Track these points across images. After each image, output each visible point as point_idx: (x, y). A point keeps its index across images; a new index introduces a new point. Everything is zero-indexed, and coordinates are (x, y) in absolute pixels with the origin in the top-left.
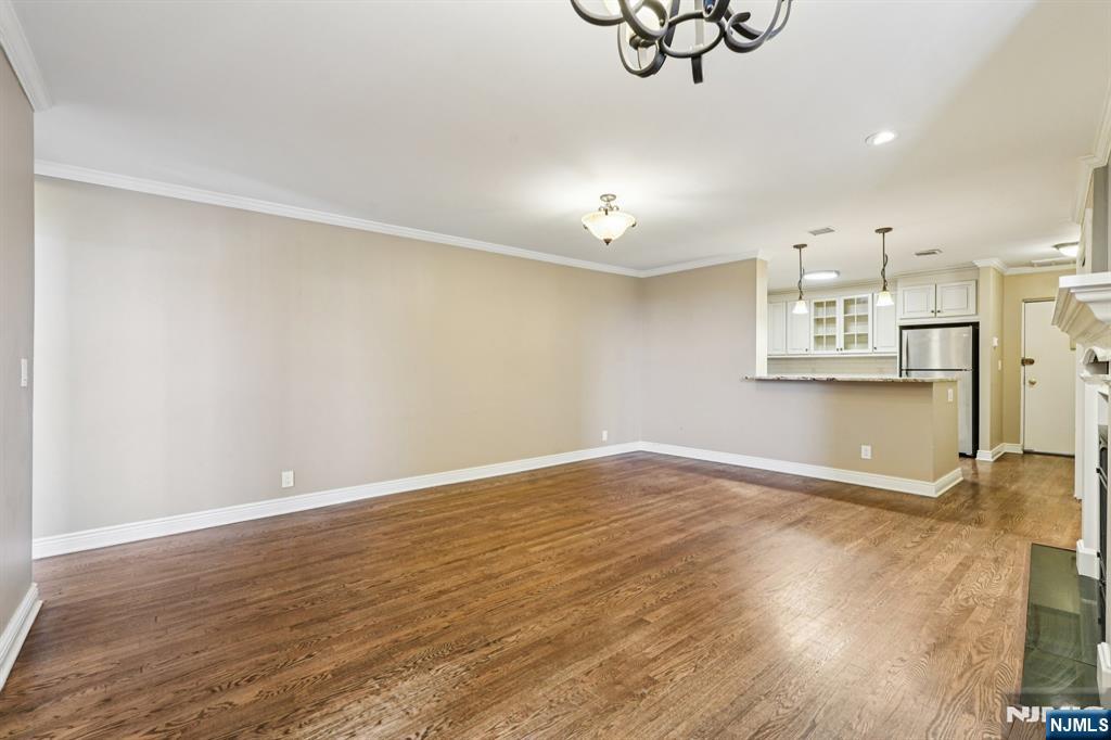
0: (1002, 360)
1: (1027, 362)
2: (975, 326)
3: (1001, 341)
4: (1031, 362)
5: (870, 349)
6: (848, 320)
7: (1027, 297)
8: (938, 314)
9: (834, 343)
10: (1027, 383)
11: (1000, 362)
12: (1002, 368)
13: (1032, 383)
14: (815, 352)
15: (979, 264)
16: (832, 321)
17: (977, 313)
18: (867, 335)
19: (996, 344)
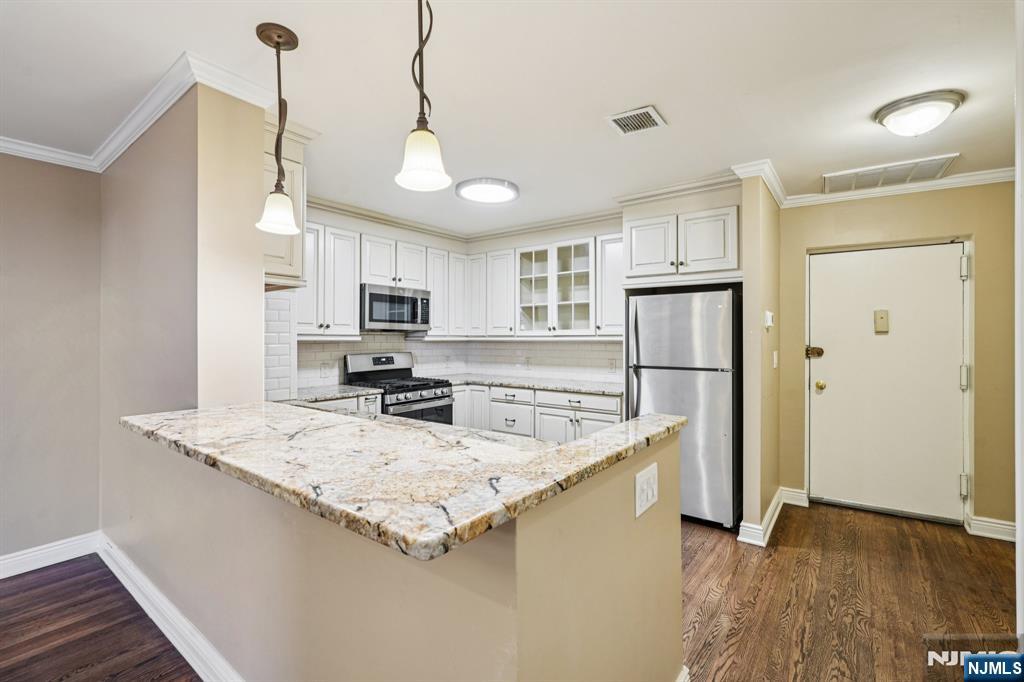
0: (779, 350)
1: (814, 352)
2: (737, 288)
3: (777, 319)
4: (819, 352)
5: (592, 330)
6: (563, 281)
7: (813, 245)
8: (682, 269)
9: (546, 319)
10: (813, 387)
11: (775, 353)
12: (778, 367)
13: (821, 388)
14: (523, 332)
15: (741, 171)
16: (542, 283)
17: (739, 268)
18: (587, 305)
19: (769, 323)
